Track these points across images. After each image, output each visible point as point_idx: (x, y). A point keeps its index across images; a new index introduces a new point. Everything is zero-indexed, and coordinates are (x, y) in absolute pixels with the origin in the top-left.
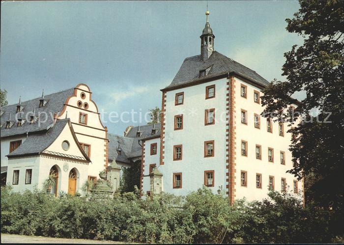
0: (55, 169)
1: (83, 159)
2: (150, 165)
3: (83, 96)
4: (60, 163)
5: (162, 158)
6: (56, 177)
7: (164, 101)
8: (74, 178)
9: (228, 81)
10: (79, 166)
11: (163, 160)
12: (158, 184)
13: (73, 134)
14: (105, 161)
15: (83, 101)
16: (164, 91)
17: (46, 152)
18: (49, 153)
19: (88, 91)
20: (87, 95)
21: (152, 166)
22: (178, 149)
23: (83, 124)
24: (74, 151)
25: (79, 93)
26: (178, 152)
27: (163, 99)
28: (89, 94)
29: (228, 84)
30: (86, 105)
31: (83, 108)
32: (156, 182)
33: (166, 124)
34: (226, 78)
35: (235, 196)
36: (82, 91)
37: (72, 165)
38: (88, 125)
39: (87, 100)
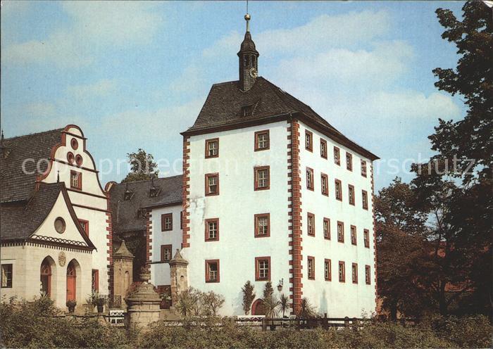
0: (47, 263)
1: (84, 245)
2: (162, 246)
3: (74, 144)
4: (55, 253)
5: (186, 237)
6: (47, 274)
7: (186, 151)
8: (71, 274)
9: (289, 125)
10: (79, 256)
11: (189, 241)
12: (182, 276)
13: (70, 206)
14: (108, 244)
15: (75, 153)
16: (187, 135)
17: (34, 237)
18: (38, 238)
19: (81, 135)
20: (80, 142)
21: (166, 249)
22: (211, 225)
23: (77, 188)
24: (72, 234)
25: (69, 139)
26: (211, 228)
27: (185, 148)
28: (82, 140)
29: (289, 129)
30: (79, 159)
31: (75, 163)
32: (180, 274)
33: (191, 186)
34: (286, 122)
35: (302, 293)
36: (72, 137)
37: (70, 255)
38: (83, 191)
39: (80, 151)
